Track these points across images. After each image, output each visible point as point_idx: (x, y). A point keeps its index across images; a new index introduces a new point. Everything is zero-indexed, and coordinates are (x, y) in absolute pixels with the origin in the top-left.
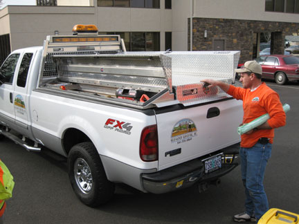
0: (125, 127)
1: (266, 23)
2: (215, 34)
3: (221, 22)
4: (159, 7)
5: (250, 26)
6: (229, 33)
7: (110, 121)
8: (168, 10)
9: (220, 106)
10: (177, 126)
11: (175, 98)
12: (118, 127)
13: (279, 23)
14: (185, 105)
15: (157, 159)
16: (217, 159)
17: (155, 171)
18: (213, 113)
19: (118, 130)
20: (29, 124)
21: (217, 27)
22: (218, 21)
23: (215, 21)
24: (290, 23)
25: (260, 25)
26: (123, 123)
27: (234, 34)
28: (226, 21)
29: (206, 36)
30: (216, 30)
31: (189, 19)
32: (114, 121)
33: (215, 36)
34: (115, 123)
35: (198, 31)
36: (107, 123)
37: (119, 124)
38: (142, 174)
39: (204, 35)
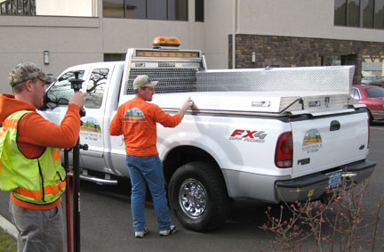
0: (258, 135)
1: (335, 42)
2: (266, 57)
3: (274, 40)
4: (186, 19)
5: (314, 47)
6: (285, 55)
7: (237, 132)
8: (199, 23)
9: (341, 120)
10: (307, 135)
11: (303, 109)
12: (248, 137)
13: (354, 41)
14: (314, 115)
15: (291, 166)
16: (338, 174)
17: (288, 178)
18: (335, 126)
19: (248, 140)
20: (107, 150)
21: (269, 48)
22: (270, 38)
23: (266, 39)
24: (369, 42)
25: (328, 45)
26: (254, 132)
27: (292, 58)
28: (282, 39)
29: (254, 60)
30: (268, 51)
31: (230, 36)
32: (243, 131)
33: (266, 60)
34: (246, 133)
35: (243, 53)
36: (233, 135)
37: (250, 134)
38: (276, 182)
39: (251, 58)
